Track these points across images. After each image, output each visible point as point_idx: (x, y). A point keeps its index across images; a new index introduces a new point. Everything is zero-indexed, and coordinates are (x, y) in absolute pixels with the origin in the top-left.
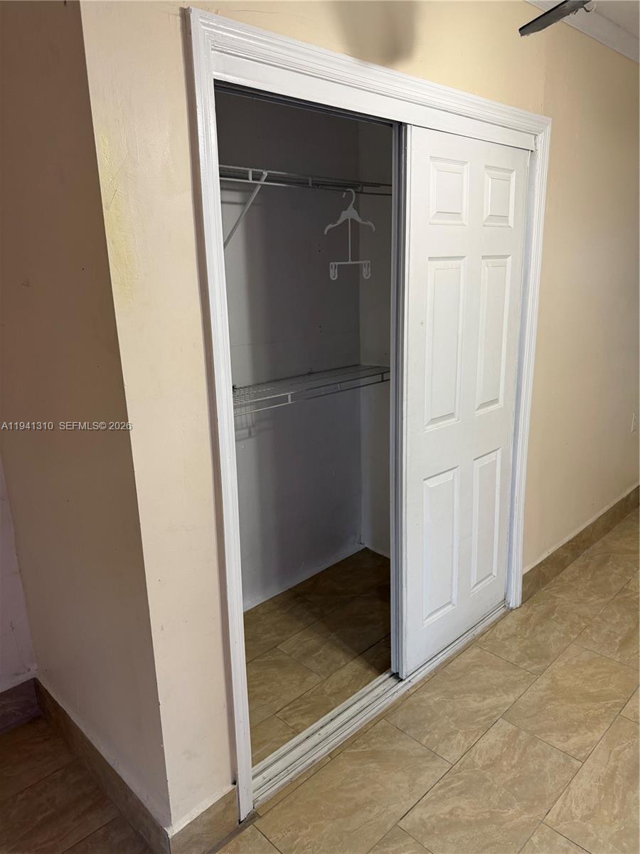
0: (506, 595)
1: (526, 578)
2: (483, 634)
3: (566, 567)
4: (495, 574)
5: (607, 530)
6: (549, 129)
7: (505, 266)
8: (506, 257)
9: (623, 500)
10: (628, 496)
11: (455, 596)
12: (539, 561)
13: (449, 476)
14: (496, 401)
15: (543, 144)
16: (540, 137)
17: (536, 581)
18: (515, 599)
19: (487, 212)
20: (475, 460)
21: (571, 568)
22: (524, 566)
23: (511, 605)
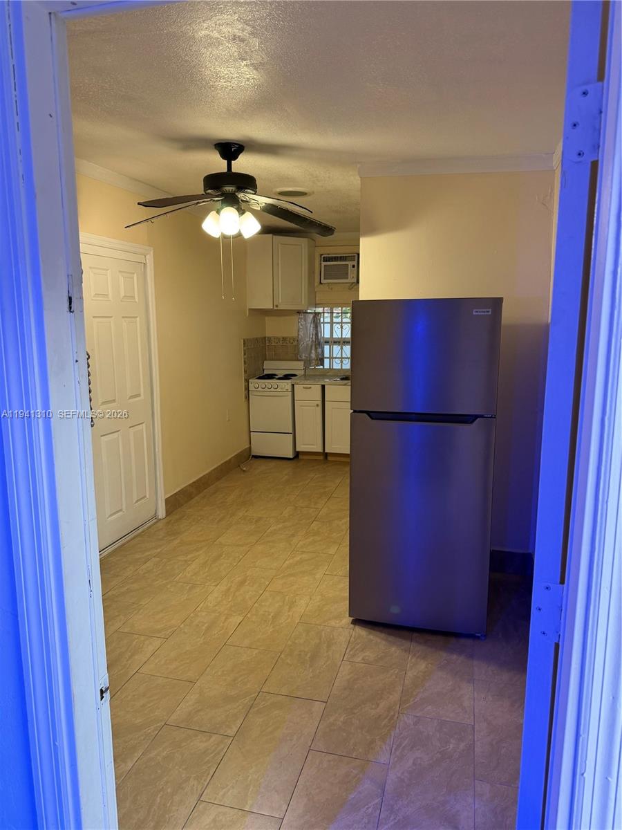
0: (156, 511)
1: (167, 501)
2: (143, 532)
3: (192, 498)
4: (148, 496)
5: (218, 479)
6: (152, 253)
7: (136, 322)
8: (136, 317)
9: (225, 462)
10: (230, 460)
11: (124, 507)
12: (175, 492)
13: (115, 435)
14: (139, 395)
15: (150, 260)
16: (147, 257)
17: (175, 503)
18: (162, 513)
19: (122, 294)
20: (130, 427)
21: (196, 498)
22: (165, 493)
23: (160, 517)
